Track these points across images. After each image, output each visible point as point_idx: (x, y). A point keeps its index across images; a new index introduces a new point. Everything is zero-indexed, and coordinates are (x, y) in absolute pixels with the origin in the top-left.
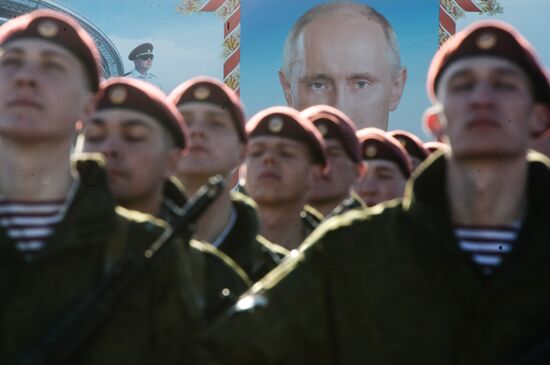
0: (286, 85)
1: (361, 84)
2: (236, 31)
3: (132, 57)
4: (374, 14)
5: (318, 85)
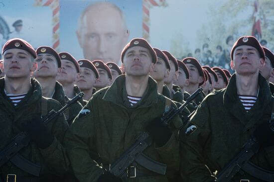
0: (79, 37)
1: (111, 37)
2: (58, 14)
3: (14, 25)
4: (115, 7)
5: (93, 37)
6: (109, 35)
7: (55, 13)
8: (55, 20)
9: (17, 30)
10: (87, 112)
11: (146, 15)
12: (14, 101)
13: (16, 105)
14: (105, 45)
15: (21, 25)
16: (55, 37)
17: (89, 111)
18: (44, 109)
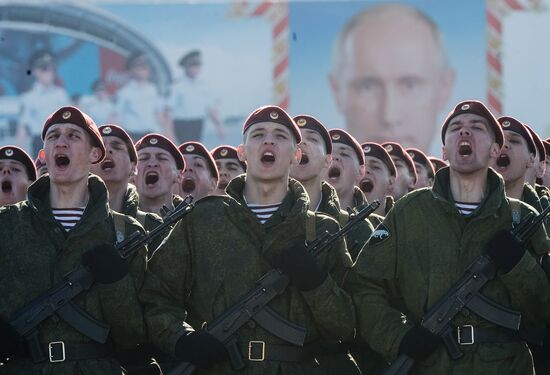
3: (183, 63)
6: (407, 82)
7: (277, 31)
8: (278, 49)
9: (190, 75)
10: (384, 236)
11: (493, 32)
12: (259, 216)
13: (263, 222)
14: (397, 104)
15: (197, 64)
16: (279, 89)
17: (387, 234)
18: (310, 229)
